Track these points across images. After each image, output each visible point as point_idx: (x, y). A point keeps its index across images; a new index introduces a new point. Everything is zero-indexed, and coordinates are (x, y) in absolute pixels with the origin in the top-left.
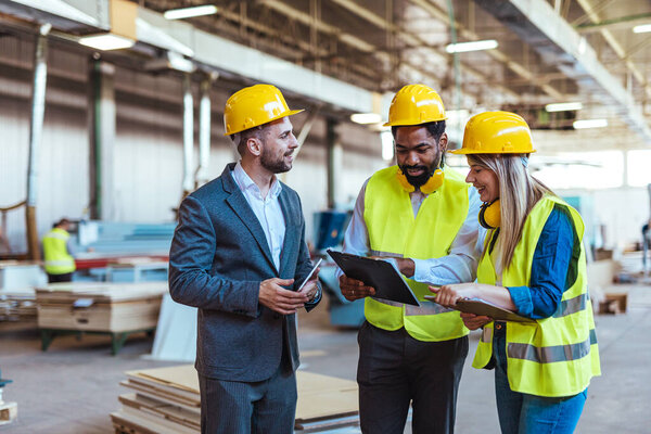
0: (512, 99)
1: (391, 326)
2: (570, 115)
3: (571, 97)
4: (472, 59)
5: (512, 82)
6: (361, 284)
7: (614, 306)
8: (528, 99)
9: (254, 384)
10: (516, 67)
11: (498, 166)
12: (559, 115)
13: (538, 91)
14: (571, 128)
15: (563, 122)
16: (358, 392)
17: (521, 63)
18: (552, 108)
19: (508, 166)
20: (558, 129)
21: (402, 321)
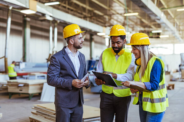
0: (142, 29)
1: (110, 93)
2: (159, 34)
3: (159, 29)
4: (131, 18)
5: (142, 24)
6: (101, 81)
7: (171, 87)
8: (147, 29)
9: (71, 109)
10: (144, 20)
11: (140, 48)
12: (155, 34)
13: (150, 27)
14: (159, 37)
15: (157, 36)
16: (100, 111)
17: (145, 19)
18: (153, 32)
19: (143, 48)
20: (155, 38)
21: (113, 91)
